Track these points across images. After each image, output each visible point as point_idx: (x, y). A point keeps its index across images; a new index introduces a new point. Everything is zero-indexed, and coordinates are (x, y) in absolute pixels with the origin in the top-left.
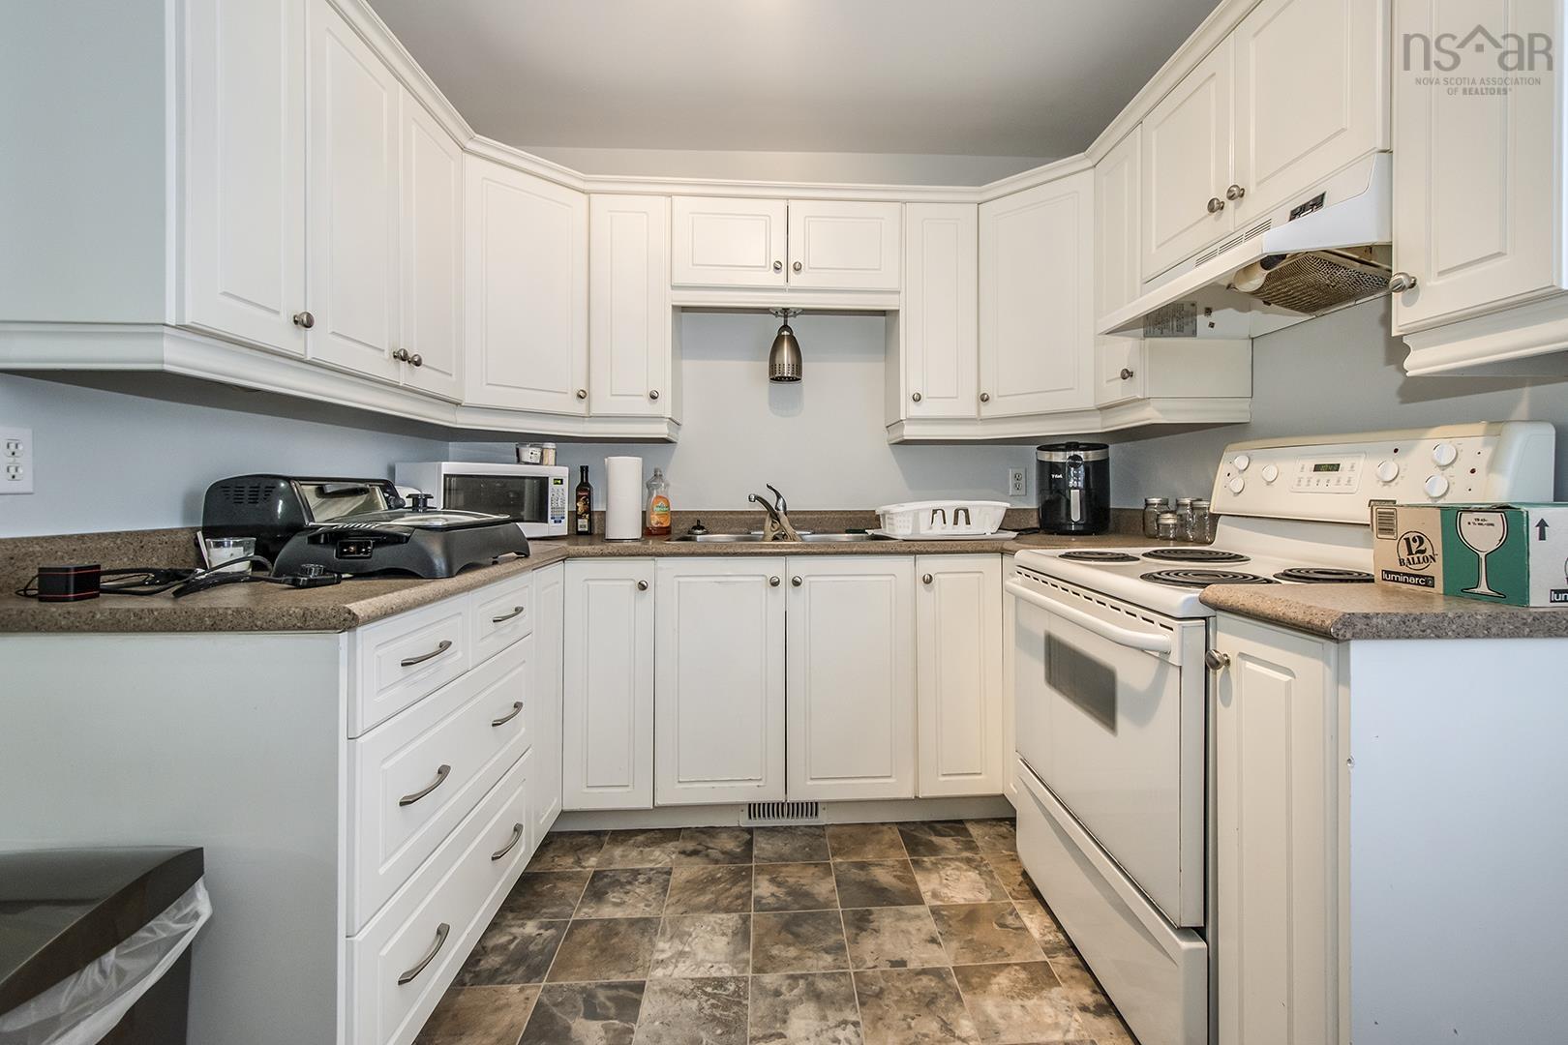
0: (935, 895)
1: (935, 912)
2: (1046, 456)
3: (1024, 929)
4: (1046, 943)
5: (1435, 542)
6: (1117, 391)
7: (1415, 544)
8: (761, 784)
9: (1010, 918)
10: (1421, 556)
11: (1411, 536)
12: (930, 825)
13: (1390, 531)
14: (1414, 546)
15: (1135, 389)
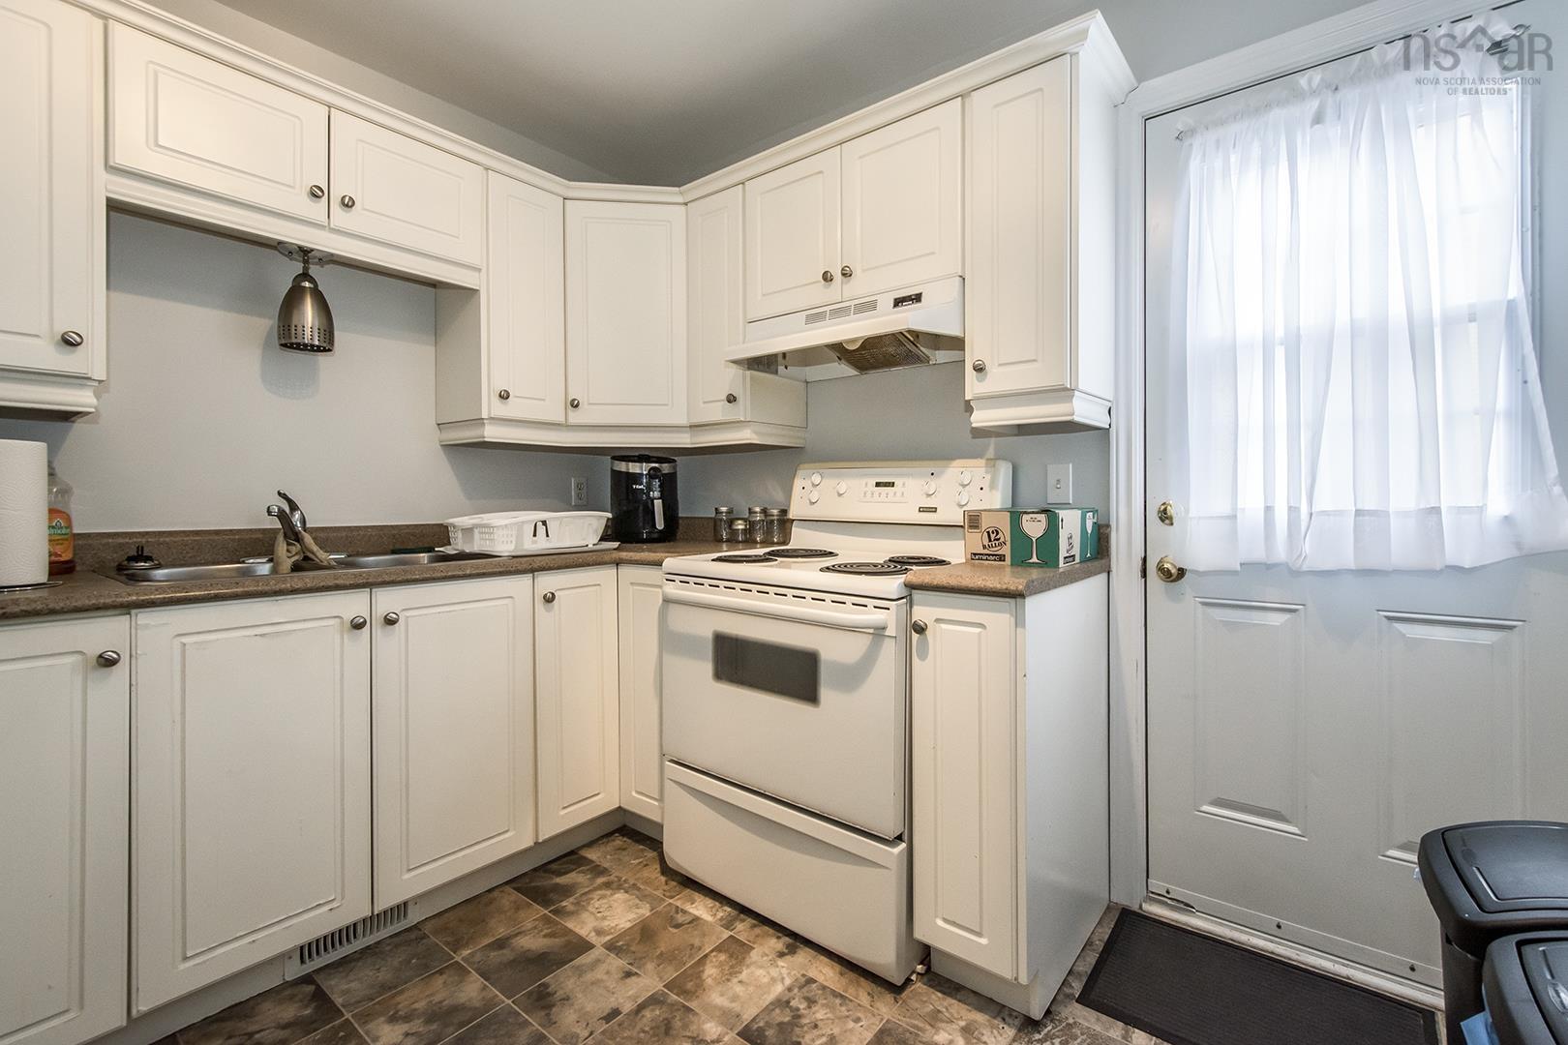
0: (599, 932)
1: (611, 947)
2: (622, 467)
3: (696, 919)
4: (721, 919)
5: (1006, 534)
6: (718, 412)
7: (993, 535)
8: (335, 905)
9: (679, 916)
10: (997, 542)
11: (990, 530)
12: (545, 868)
13: (977, 527)
14: (993, 536)
15: (738, 412)
